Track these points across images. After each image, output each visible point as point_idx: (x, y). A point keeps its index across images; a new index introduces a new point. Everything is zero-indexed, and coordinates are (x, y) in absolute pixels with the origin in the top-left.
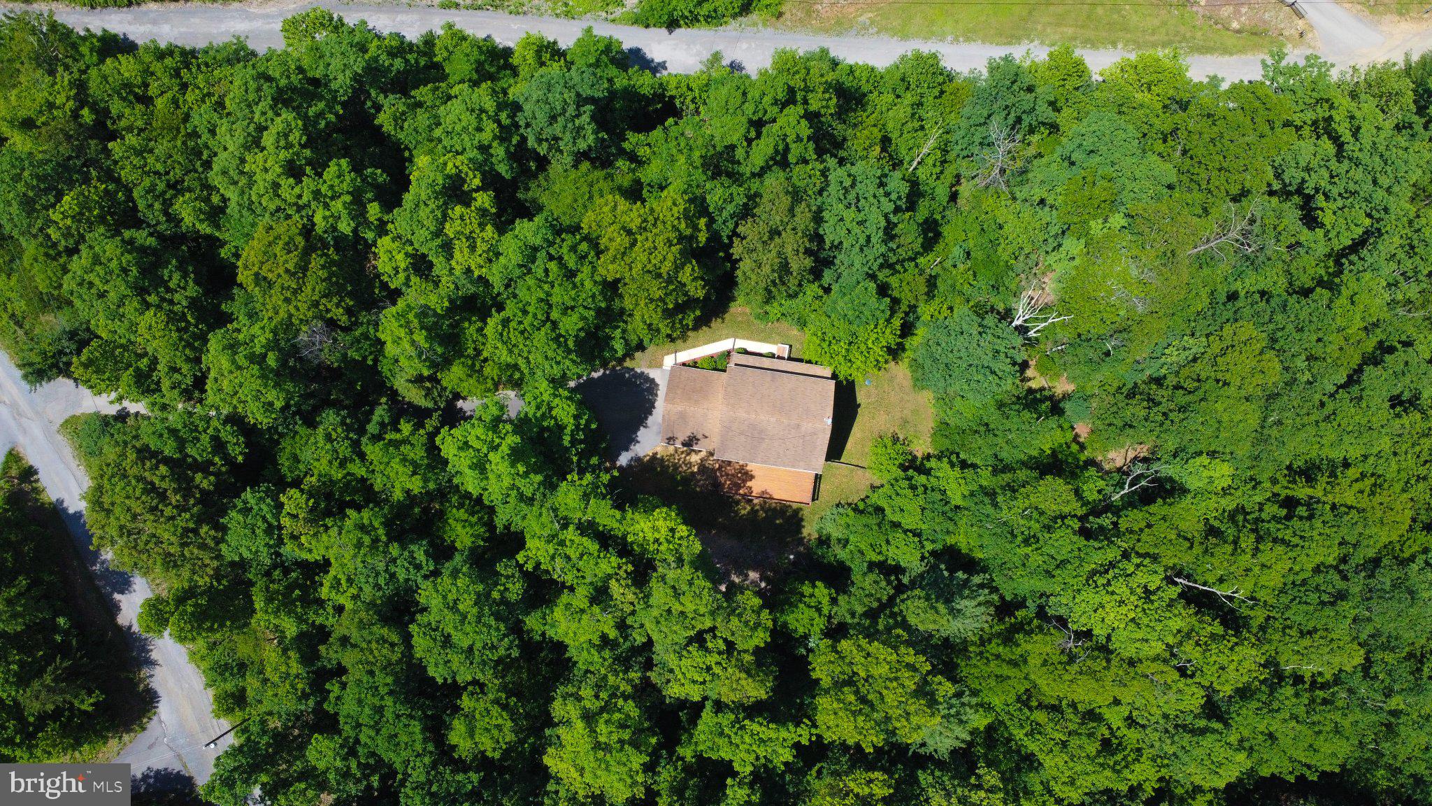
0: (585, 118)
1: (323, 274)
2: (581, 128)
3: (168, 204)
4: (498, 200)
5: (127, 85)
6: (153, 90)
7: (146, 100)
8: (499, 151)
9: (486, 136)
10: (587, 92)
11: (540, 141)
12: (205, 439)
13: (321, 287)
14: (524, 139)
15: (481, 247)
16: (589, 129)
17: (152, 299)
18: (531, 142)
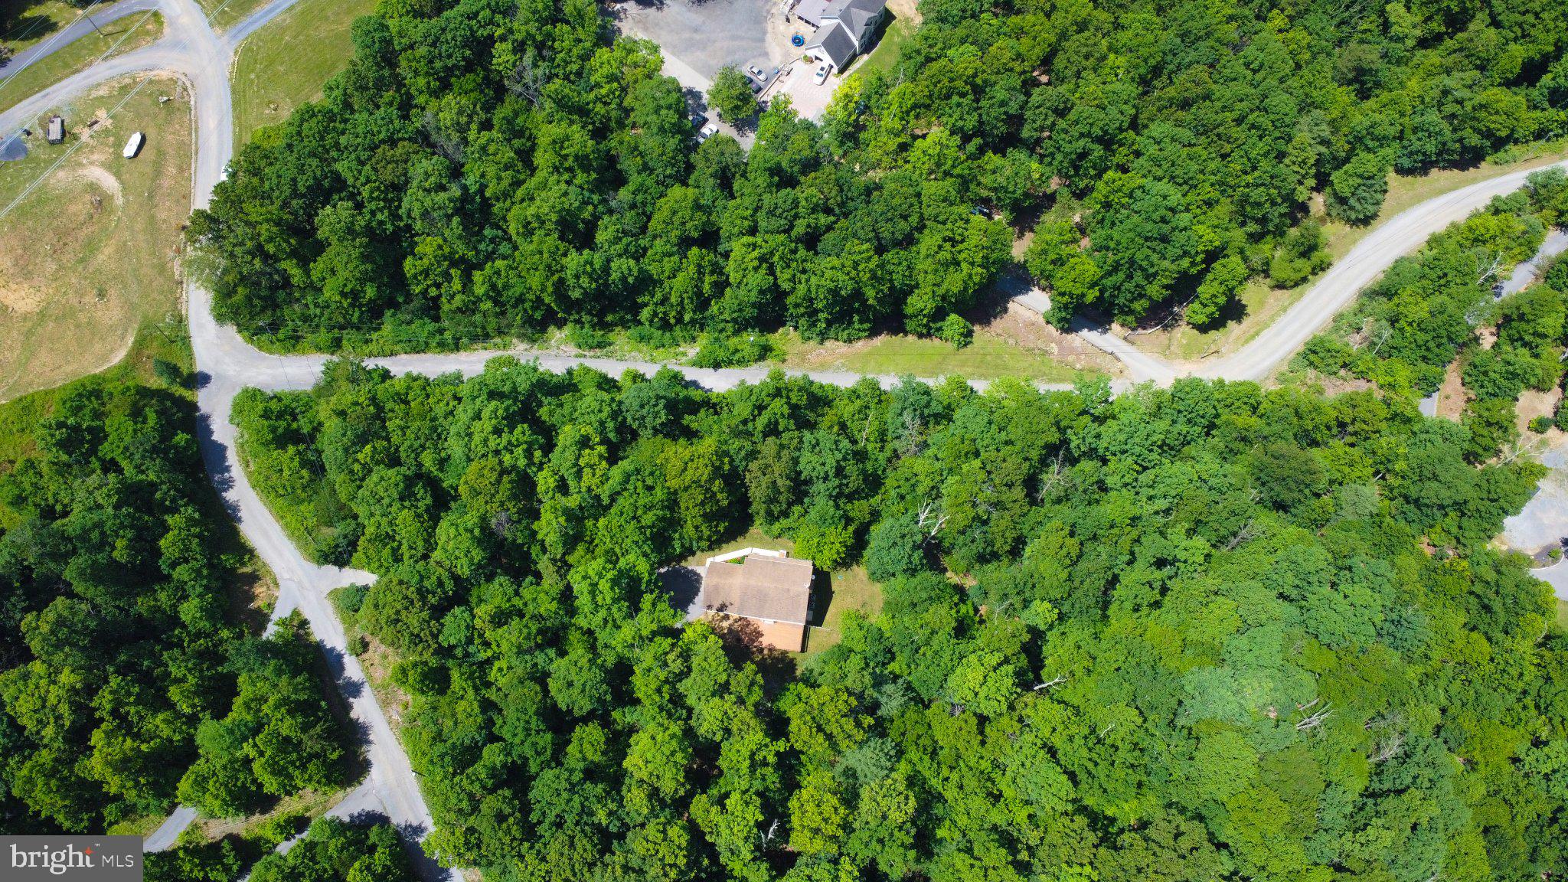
0: (661, 406)
1: (508, 486)
2: (658, 412)
3: (418, 455)
4: (609, 450)
5: (398, 394)
6: (410, 398)
7: (407, 403)
8: (610, 425)
9: (604, 415)
10: (662, 393)
11: (634, 420)
12: (434, 578)
13: (508, 493)
14: (625, 419)
15: (598, 473)
16: (663, 413)
17: (407, 504)
18: (629, 420)
